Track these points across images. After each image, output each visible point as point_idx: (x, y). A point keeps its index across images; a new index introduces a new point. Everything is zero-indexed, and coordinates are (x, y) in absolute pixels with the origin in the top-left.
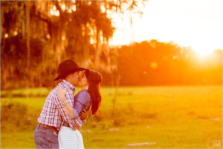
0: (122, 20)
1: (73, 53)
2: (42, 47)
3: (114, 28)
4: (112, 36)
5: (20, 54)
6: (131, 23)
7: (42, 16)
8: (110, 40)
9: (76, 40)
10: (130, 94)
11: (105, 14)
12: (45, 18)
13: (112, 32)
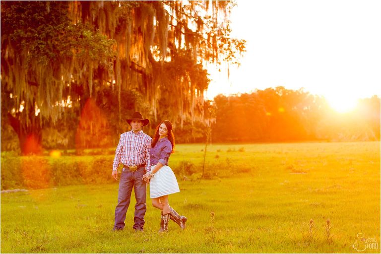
0: (220, 71)
1: (166, 106)
2: (135, 99)
3: (209, 81)
4: (206, 88)
5: (112, 107)
6: (229, 74)
7: (136, 67)
8: (205, 92)
9: (170, 93)
10: (241, 151)
11: (201, 65)
12: (140, 69)
13: (208, 84)
